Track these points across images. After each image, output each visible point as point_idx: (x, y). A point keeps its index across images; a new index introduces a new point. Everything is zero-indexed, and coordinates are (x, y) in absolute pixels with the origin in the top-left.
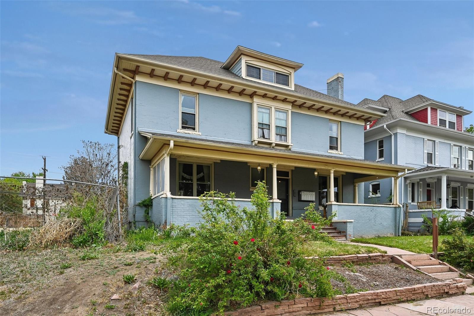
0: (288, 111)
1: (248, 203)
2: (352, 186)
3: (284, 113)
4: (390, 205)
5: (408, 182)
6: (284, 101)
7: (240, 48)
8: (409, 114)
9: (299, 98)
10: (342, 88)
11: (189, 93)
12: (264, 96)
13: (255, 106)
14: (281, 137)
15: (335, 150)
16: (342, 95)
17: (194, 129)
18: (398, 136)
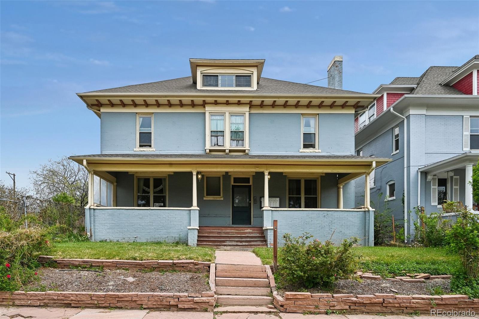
0: (245, 113)
1: (165, 212)
2: (336, 189)
3: (241, 117)
4: (361, 208)
5: (429, 177)
6: (239, 103)
7: (192, 60)
8: (451, 85)
9: (252, 97)
10: (340, 73)
11: (145, 114)
12: (216, 103)
13: (207, 115)
14: (239, 142)
15: (311, 148)
16: (341, 81)
17: (150, 146)
18: (412, 118)
